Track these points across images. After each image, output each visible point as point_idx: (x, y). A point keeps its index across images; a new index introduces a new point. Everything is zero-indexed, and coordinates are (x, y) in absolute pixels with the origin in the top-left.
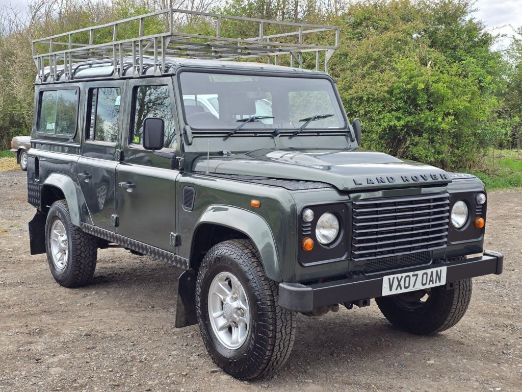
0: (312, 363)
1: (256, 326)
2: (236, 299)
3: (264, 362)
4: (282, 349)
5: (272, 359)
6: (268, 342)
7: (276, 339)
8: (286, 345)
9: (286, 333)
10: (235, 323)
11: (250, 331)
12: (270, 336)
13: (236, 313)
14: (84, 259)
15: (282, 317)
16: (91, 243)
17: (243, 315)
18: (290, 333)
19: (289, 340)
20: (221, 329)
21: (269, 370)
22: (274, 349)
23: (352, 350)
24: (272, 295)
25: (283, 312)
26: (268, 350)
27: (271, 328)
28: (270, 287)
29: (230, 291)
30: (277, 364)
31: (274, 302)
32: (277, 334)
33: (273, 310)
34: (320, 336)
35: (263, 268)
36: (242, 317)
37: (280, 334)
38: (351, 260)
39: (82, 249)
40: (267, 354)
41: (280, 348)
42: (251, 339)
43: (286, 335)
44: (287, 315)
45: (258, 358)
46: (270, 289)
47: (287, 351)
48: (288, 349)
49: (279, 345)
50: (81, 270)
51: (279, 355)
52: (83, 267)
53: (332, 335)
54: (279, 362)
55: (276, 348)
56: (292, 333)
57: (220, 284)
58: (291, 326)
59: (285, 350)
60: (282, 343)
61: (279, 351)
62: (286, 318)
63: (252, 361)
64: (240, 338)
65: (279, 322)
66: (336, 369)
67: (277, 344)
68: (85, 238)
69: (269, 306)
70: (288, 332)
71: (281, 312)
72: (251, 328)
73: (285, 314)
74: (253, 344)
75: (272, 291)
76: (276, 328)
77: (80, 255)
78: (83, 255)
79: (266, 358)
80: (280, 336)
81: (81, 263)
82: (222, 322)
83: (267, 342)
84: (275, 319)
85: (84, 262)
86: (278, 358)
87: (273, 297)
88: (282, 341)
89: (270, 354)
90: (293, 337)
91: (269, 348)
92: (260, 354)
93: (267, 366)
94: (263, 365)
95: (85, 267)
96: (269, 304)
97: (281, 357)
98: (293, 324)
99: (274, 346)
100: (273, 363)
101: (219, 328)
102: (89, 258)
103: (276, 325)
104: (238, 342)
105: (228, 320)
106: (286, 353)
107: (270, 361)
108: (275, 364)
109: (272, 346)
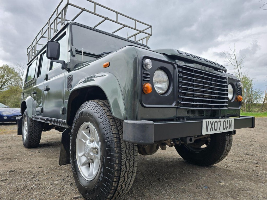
0: (148, 188)
1: (104, 160)
2: (92, 141)
3: (111, 192)
4: (126, 180)
5: (118, 189)
6: (115, 174)
7: (121, 171)
8: (130, 176)
9: (130, 166)
10: (92, 159)
11: (100, 165)
12: (116, 169)
13: (92, 151)
14: (34, 133)
15: (127, 152)
16: (38, 126)
17: (97, 153)
18: (133, 166)
19: (132, 171)
20: (83, 165)
21: (116, 198)
22: (119, 180)
23: (170, 177)
24: (118, 134)
25: (127, 148)
26: (114, 182)
27: (117, 162)
28: (117, 127)
29: (89, 137)
30: (122, 192)
31: (120, 139)
32: (122, 167)
33: (119, 146)
34: (149, 168)
35: (111, 113)
36: (97, 154)
37: (124, 166)
38: (178, 108)
39: (33, 129)
40: (114, 185)
41: (124, 179)
42: (101, 172)
43: (130, 167)
44: (130, 150)
45: (106, 189)
46: (117, 128)
47: (130, 181)
48: (131, 179)
49: (124, 176)
50: (32, 139)
51: (124, 185)
52: (33, 138)
53: (155, 167)
54: (124, 191)
55: (122, 179)
56: (135, 166)
57: (83, 132)
58: (134, 160)
59: (129, 181)
60: (126, 175)
61: (124, 181)
62: (129, 153)
63: (102, 191)
64: (95, 171)
65: (124, 156)
66: (165, 192)
67: (122, 176)
68: (35, 123)
69: (115, 142)
70: (131, 165)
71: (125, 148)
72: (101, 162)
73: (129, 149)
74: (102, 176)
75: (118, 131)
76: (121, 162)
77: (32, 132)
78: (33, 132)
79: (113, 188)
80: (125, 169)
81: (32, 136)
82: (84, 159)
83: (113, 174)
84: (120, 154)
85: (34, 135)
86: (123, 188)
87: (119, 135)
88: (126, 173)
89: (116, 185)
90: (135, 169)
91: (115, 180)
92: (107, 185)
93: (114, 195)
94: (110, 195)
95: (34, 138)
96: (115, 141)
97: (125, 186)
98: (135, 158)
99: (119, 177)
100: (119, 192)
101: (82, 164)
102: (36, 133)
103: (121, 159)
104: (93, 175)
105: (87, 158)
106: (130, 183)
107: (116, 190)
108: (121, 192)
109: (118, 178)
